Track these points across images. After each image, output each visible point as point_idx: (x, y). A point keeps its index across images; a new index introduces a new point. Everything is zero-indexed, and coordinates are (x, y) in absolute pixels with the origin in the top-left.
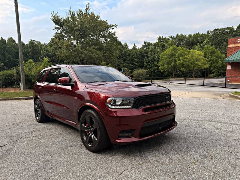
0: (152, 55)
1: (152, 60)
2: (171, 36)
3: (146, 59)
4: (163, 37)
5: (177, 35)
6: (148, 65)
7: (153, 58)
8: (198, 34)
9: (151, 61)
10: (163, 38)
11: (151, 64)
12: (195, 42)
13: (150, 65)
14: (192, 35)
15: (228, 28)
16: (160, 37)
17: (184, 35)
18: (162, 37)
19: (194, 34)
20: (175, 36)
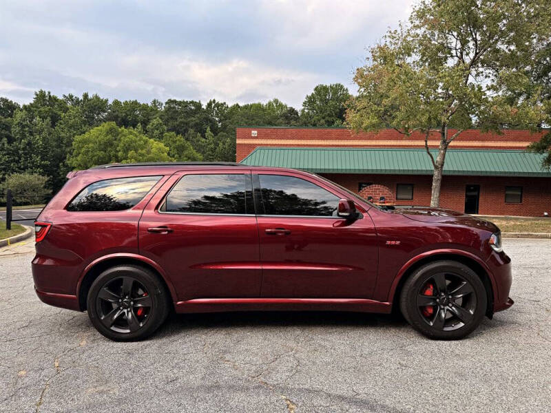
0: (24, 136)
1: (24, 149)
2: (71, 96)
3: (6, 145)
4: (49, 93)
5: (86, 96)
6: (12, 161)
7: (29, 144)
8: (135, 103)
9: (21, 152)
10: (50, 96)
11: (23, 159)
12: (130, 118)
13: (18, 162)
14: (122, 102)
15: (192, 102)
16: (41, 92)
17: (102, 98)
18: (47, 94)
19: (126, 101)
20: (81, 98)
